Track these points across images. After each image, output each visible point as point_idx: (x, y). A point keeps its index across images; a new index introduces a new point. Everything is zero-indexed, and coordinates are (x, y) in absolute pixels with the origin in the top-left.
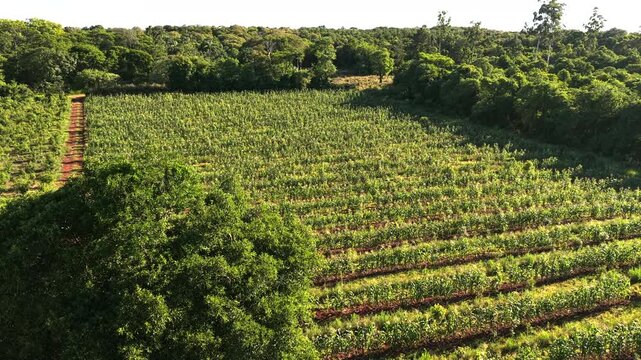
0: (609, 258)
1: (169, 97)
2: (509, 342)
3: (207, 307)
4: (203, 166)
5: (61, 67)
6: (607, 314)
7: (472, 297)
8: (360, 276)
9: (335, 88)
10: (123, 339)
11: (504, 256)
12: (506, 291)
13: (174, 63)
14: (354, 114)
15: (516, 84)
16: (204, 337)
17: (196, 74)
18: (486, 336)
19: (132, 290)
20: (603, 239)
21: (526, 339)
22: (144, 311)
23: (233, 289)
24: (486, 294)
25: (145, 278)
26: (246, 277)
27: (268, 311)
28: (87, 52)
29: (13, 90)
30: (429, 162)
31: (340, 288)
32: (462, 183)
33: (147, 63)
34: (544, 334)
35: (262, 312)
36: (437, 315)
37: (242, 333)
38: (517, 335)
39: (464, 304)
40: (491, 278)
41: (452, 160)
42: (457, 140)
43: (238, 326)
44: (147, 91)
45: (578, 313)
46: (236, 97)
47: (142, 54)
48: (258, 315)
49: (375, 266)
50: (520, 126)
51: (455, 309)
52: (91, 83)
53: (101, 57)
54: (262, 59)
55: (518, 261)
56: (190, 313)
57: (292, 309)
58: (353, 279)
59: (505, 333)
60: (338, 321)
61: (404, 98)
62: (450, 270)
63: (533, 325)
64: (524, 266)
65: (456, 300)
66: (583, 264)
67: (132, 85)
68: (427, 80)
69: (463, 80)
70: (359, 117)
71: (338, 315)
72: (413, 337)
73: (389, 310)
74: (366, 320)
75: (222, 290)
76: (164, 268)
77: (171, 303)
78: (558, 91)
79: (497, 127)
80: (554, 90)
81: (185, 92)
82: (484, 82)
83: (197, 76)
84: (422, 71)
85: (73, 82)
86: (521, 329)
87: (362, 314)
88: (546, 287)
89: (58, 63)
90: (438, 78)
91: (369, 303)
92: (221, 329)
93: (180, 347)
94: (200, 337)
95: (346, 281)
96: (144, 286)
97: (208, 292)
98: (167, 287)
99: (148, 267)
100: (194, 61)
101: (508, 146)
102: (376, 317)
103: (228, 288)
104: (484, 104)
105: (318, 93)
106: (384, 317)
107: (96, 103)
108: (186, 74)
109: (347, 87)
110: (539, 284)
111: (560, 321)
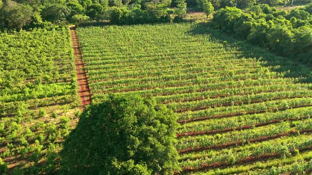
0: (286, 117)
1: (112, 28)
2: (241, 148)
3: (148, 140)
4: (131, 68)
5: (65, 13)
6: (279, 139)
7: (232, 130)
8: (192, 121)
9: (186, 21)
10: (129, 149)
11: (246, 114)
12: (243, 129)
13: (114, 11)
14: (194, 39)
15: (268, 26)
16: (148, 149)
17: (123, 16)
18: (233, 145)
19: (129, 136)
20: (287, 108)
21: (247, 147)
22: (133, 142)
23: (155, 135)
24: (236, 130)
25: (132, 132)
26: (158, 131)
27: (164, 141)
28: (75, 6)
29: (46, 24)
30: (224, 67)
31: (184, 126)
32: (236, 79)
33: (101, 10)
34: (254, 145)
35: (163, 141)
36: (217, 137)
37: (158, 148)
38: (244, 145)
39: (228, 134)
40: (240, 123)
41: (234, 66)
42: (238, 55)
43: (157, 145)
44: (102, 25)
45: (268, 138)
46: (141, 27)
47: (98, 6)
48: (162, 142)
49: (198, 117)
50: (268, 46)
51: (224, 135)
52: (78, 21)
53: (81, 8)
54: (152, 8)
55: (251, 116)
56: (144, 142)
57: (171, 140)
58: (189, 122)
59: (240, 144)
60: (184, 139)
61: (217, 29)
62: (225, 119)
63: (251, 142)
64: (253, 118)
65: (226, 131)
66: (276, 119)
67: (95, 21)
68: (228, 21)
69: (244, 22)
70: (196, 41)
71: (184, 135)
72: (209, 145)
73: (201, 134)
74: (193, 138)
75: (152, 135)
76: (137, 130)
77: (139, 139)
78: (287, 32)
79: (258, 46)
80: (285, 31)
81: (118, 25)
82: (254, 25)
83: (123, 17)
84: (226, 16)
85: (70, 19)
86: (246, 143)
87: (192, 135)
88: (259, 127)
89: (63, 11)
90: (233, 20)
91: (194, 131)
92: (152, 146)
93: (142, 151)
94: (147, 149)
95: (187, 122)
96: (132, 135)
97: (148, 136)
98: (138, 135)
99: (133, 129)
100: (122, 10)
101: (260, 59)
102: (197, 137)
103: (154, 135)
104: (253, 35)
105: (178, 25)
106: (199, 137)
107: (81, 31)
108: (119, 16)
109: (191, 21)
110: (257, 126)
111: (261, 141)
